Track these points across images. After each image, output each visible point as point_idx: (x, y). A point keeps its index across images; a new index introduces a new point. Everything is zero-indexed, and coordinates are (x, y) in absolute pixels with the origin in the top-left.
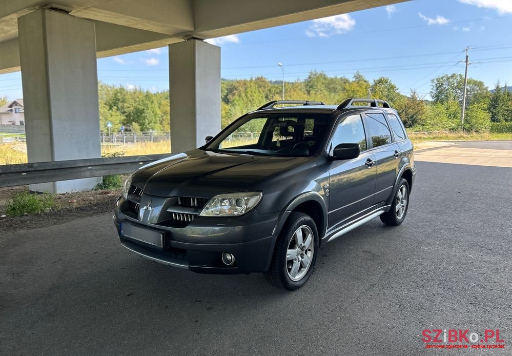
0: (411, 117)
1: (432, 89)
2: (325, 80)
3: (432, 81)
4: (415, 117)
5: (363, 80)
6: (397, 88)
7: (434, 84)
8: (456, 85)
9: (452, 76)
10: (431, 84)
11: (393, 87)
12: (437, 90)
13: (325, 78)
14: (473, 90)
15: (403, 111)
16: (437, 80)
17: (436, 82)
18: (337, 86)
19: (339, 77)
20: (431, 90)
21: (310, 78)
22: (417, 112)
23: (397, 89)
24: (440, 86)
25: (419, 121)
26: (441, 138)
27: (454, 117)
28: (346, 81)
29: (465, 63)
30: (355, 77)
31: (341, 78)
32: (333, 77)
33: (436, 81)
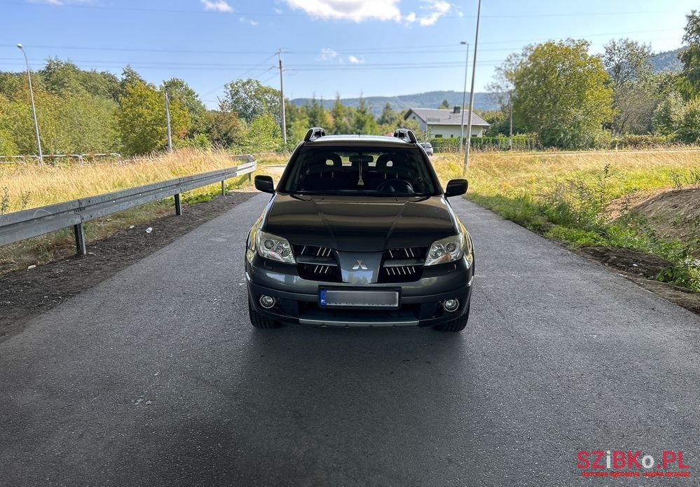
0: (225, 135)
1: (227, 97)
2: (77, 74)
3: (225, 86)
4: (229, 134)
5: (138, 79)
6: (196, 94)
7: (228, 91)
8: (253, 93)
9: (248, 82)
10: (225, 90)
11: (190, 93)
12: (233, 98)
13: (77, 72)
14: (274, 101)
15: (213, 126)
16: (231, 85)
17: (231, 88)
18: (99, 85)
19: (99, 71)
20: (226, 99)
21: (48, 68)
22: (231, 129)
23: (197, 96)
24: (236, 94)
25: (236, 140)
26: (270, 161)
27: (274, 135)
28: (112, 79)
29: (279, 70)
30: (125, 73)
31: (102, 73)
32: (88, 70)
33: (229, 86)
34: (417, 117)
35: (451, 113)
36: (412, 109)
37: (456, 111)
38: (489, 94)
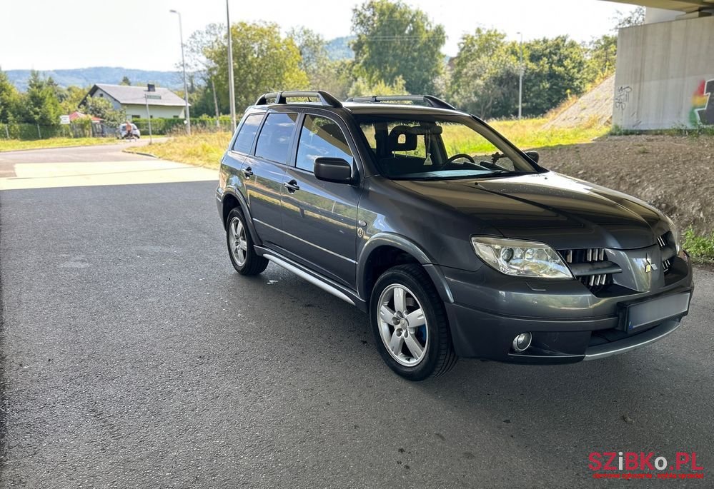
34: (104, 94)
35: (145, 91)
36: (97, 84)
37: (151, 89)
38: (178, 72)
